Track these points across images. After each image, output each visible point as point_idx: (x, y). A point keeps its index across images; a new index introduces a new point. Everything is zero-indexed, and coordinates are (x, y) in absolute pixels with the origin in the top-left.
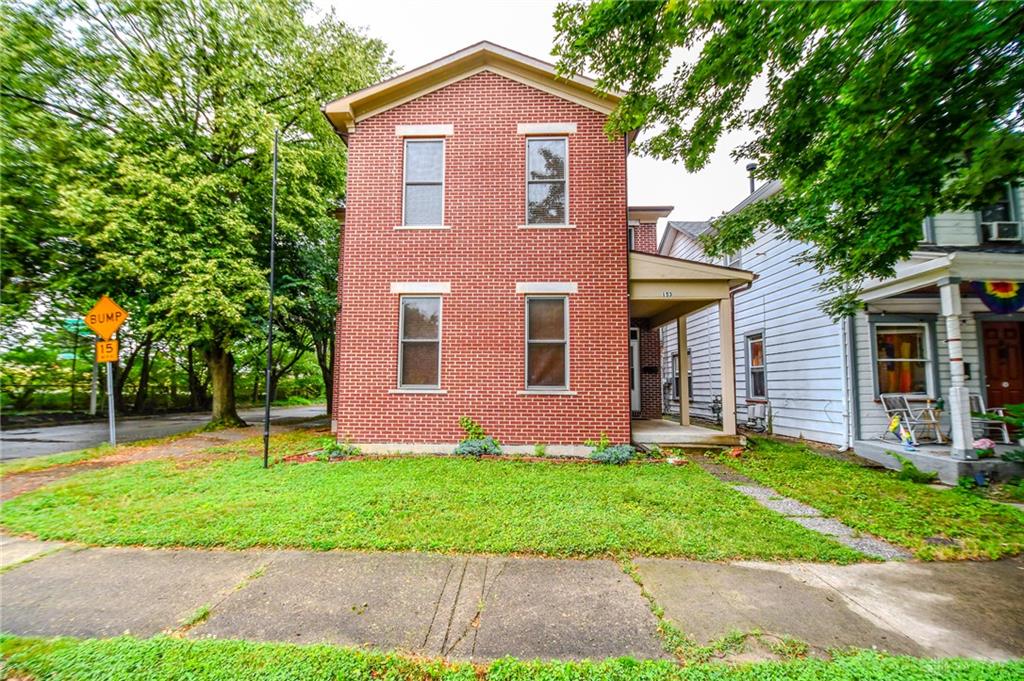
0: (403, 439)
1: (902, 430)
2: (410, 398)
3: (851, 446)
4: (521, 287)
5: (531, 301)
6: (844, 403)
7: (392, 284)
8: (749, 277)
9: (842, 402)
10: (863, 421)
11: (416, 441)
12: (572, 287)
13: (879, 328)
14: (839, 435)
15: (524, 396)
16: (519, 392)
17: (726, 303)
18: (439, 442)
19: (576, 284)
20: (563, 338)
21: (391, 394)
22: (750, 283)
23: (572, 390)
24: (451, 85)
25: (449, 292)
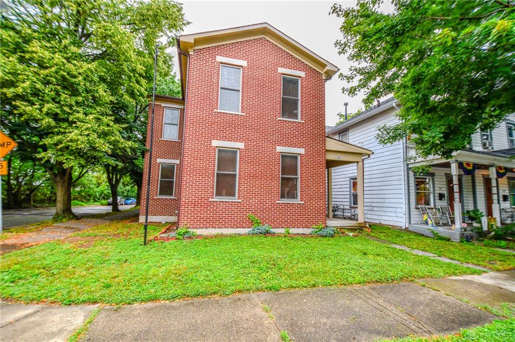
0: (217, 226)
1: (429, 220)
2: (221, 203)
3: (407, 226)
4: (279, 149)
5: (282, 156)
6: (404, 209)
7: (213, 141)
8: (370, 153)
9: (404, 208)
10: (412, 216)
11: (224, 227)
12: (302, 151)
13: (416, 178)
14: (402, 223)
15: (279, 203)
16: (277, 202)
17: (361, 164)
18: (237, 227)
19: (304, 149)
20: (297, 175)
21: (211, 202)
22: (369, 156)
23: (301, 201)
24: (246, 41)
25: (243, 148)
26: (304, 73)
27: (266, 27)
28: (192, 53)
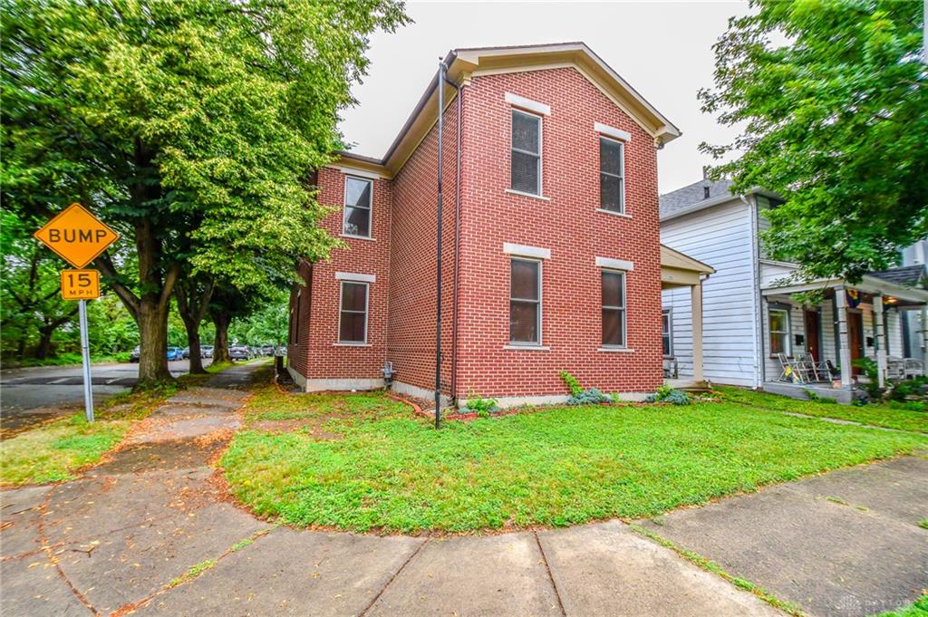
0: (516, 393)
1: (794, 375)
2: (521, 353)
3: (760, 386)
4: (600, 261)
5: (603, 273)
7: (505, 243)
8: (709, 270)
9: (756, 359)
10: (766, 370)
11: (518, 394)
12: (629, 265)
13: (771, 312)
14: (754, 381)
15: (601, 352)
16: (599, 350)
17: (698, 287)
18: (544, 394)
19: (632, 263)
20: (621, 305)
21: (505, 350)
22: (708, 276)
23: (629, 348)
24: (548, 70)
25: (549, 258)
26: (630, 134)
27: (582, 50)
28: (469, 84)
